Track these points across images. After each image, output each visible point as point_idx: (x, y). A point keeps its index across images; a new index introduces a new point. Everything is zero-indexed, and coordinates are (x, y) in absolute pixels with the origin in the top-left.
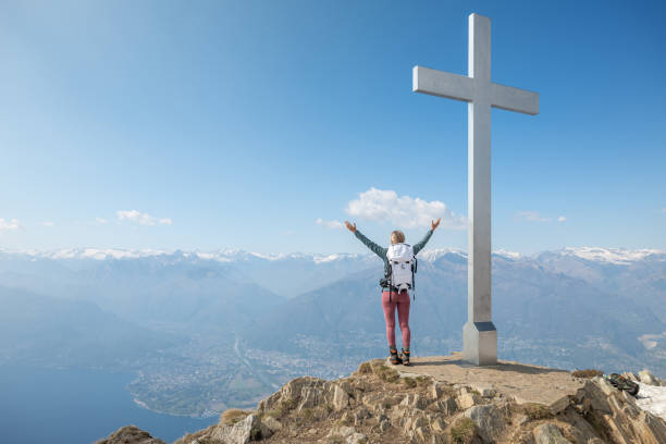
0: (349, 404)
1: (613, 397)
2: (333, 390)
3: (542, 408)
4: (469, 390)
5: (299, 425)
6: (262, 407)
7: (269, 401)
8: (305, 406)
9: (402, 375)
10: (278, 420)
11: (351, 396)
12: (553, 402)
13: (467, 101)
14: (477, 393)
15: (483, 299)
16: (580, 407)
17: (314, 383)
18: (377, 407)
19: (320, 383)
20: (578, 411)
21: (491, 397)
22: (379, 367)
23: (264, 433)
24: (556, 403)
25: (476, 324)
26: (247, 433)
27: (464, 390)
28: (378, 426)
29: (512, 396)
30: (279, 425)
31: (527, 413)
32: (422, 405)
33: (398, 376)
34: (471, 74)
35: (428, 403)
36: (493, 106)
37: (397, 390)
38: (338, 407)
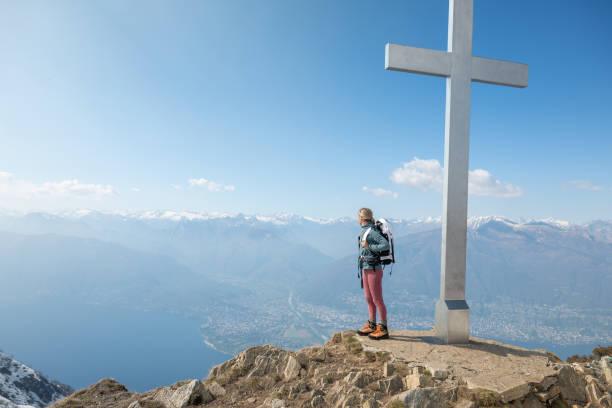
0: (299, 375)
1: (593, 385)
2: (287, 360)
3: (492, 395)
4: (421, 369)
5: (241, 393)
6: (215, 372)
7: (223, 367)
8: (254, 374)
9: (365, 349)
10: (224, 386)
11: (304, 367)
12: (508, 389)
13: (445, 76)
14: (428, 374)
15: (457, 277)
16: (543, 395)
17: (271, 352)
18: (319, 381)
19: (277, 353)
20: (540, 399)
21: (442, 379)
22: (347, 339)
23: (206, 397)
24: (511, 391)
25: (446, 301)
26: (187, 397)
27: (416, 370)
28: (309, 401)
29: (465, 380)
30: (223, 391)
31: (474, 399)
32: (361, 383)
33: (361, 350)
34: (450, 49)
35: (371, 381)
36: (473, 80)
37: (356, 363)
38: (287, 377)
